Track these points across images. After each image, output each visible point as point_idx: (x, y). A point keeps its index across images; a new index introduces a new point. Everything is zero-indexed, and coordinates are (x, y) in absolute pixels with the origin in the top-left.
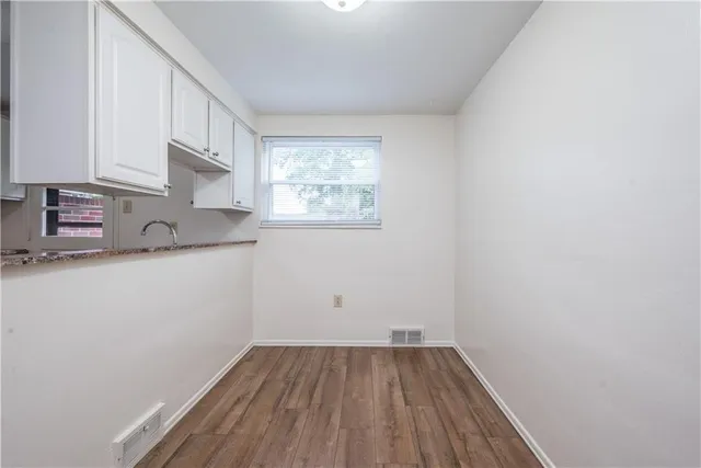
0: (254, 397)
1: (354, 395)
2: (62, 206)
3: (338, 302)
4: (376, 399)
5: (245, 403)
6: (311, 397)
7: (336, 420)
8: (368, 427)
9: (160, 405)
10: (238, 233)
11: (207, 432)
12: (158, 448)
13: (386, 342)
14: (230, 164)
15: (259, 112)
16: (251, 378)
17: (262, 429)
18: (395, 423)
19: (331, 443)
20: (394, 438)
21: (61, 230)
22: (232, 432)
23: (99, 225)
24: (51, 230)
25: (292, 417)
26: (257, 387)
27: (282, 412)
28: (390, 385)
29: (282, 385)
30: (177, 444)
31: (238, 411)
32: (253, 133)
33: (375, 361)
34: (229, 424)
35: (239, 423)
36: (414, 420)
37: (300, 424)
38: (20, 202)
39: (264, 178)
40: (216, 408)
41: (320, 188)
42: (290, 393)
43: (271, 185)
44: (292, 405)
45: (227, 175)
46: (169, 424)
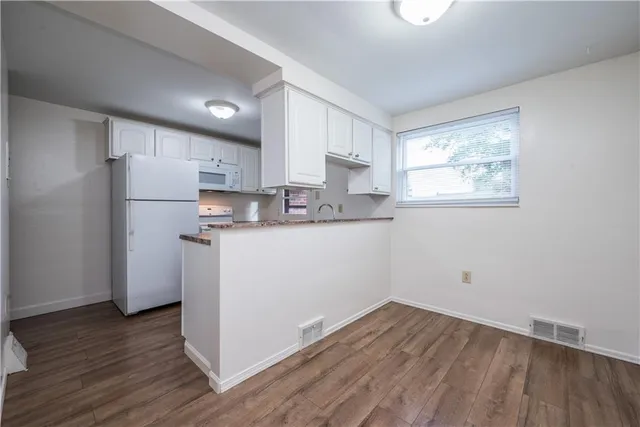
0: (381, 335)
1: (467, 364)
2: (291, 195)
3: (467, 277)
4: (490, 375)
5: (373, 337)
6: (425, 350)
7: (441, 375)
8: (471, 392)
9: (322, 317)
10: (379, 212)
11: (347, 344)
12: (321, 342)
13: (526, 331)
14: (370, 160)
15: (394, 115)
16: (383, 322)
17: (381, 356)
18: (503, 402)
19: (430, 388)
20: (495, 413)
21: (291, 210)
22: (361, 350)
23: (305, 207)
24: (287, 211)
25: (404, 359)
26: (386, 329)
27: (399, 352)
28: (513, 371)
29: (405, 334)
30: (330, 343)
31: (368, 340)
32: (390, 132)
33: (503, 343)
34: (360, 345)
35: (367, 347)
36: (528, 411)
37: (409, 365)
38: (275, 195)
39: (399, 167)
40: (356, 332)
41: (488, 165)
42: (408, 342)
43: (405, 172)
44: (407, 350)
45: (367, 170)
46: (327, 331)
